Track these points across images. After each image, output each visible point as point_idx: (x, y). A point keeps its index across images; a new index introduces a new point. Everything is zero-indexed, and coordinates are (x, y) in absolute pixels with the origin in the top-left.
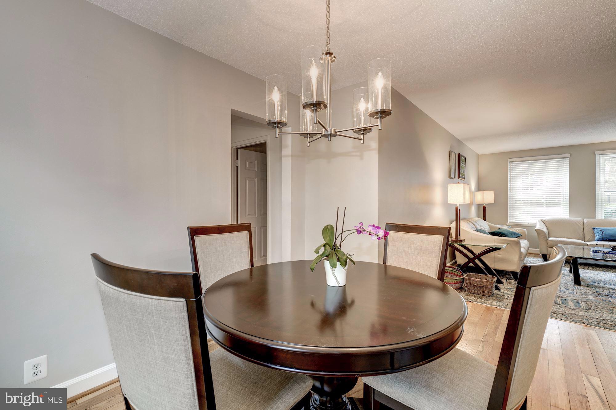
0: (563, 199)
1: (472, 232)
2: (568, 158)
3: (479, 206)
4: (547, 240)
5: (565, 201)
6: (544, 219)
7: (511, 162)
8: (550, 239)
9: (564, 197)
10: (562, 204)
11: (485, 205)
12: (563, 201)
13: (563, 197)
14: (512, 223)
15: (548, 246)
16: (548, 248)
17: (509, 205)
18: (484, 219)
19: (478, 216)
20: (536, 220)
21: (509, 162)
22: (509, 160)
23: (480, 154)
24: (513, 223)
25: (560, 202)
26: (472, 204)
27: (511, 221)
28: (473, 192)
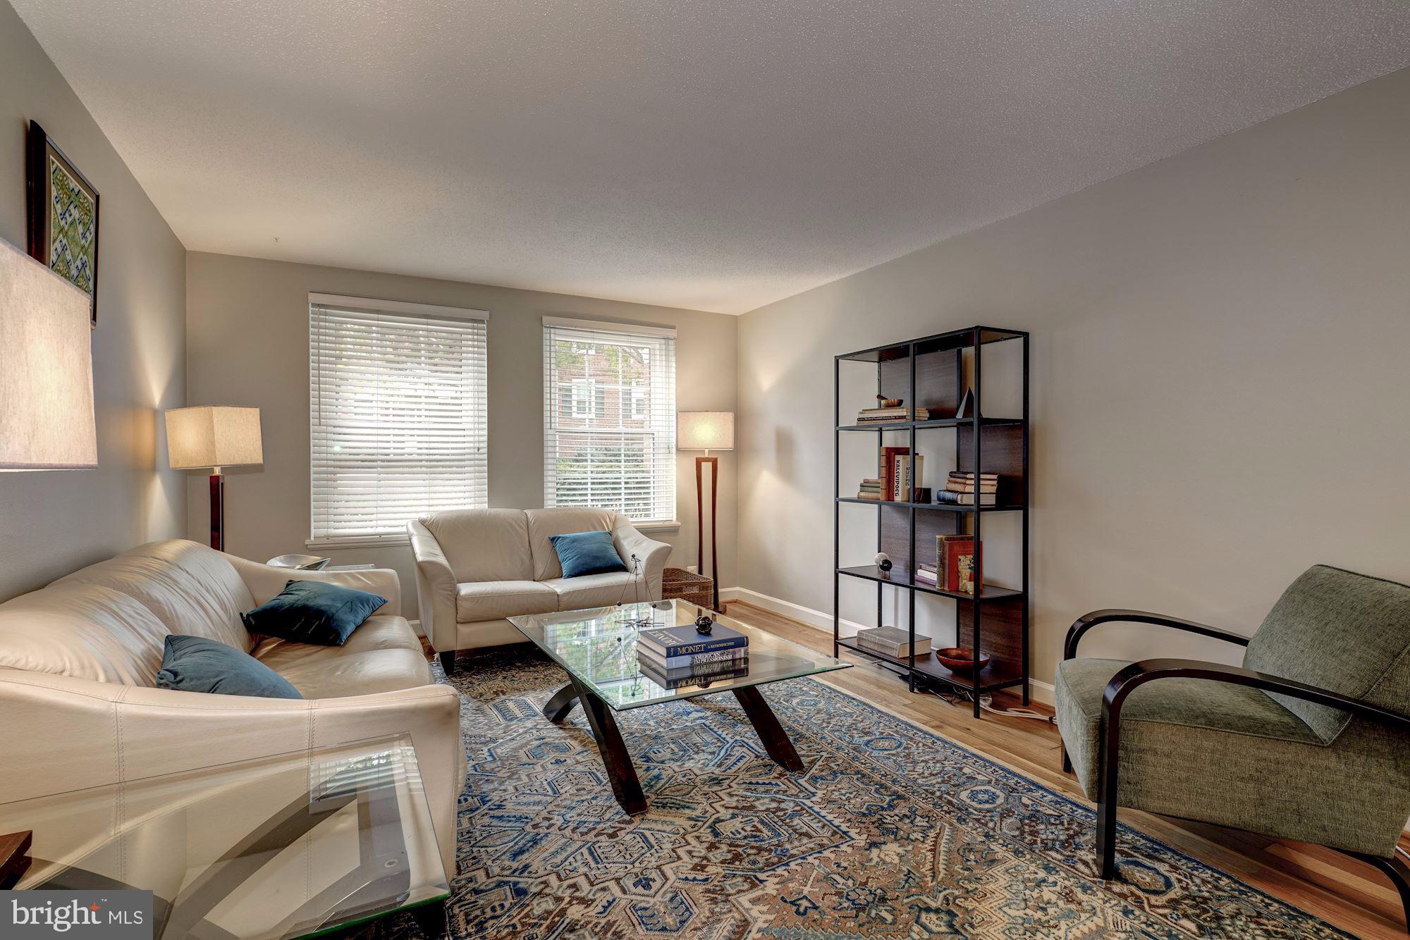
0: (472, 451)
1: (123, 709)
2: (482, 322)
3: (187, 475)
4: (456, 596)
5: (477, 456)
6: (424, 516)
7: (319, 306)
8: (466, 589)
9: (477, 445)
10: (470, 466)
11: (217, 471)
12: (472, 457)
13: (472, 445)
14: (325, 541)
15: (459, 620)
16: (458, 625)
17: (313, 469)
18: (217, 542)
19: (184, 530)
20: (403, 522)
21: (314, 305)
22: (313, 298)
23: (187, 249)
24: (328, 537)
25: (464, 460)
26: (154, 469)
27: (323, 532)
28: (155, 413)
